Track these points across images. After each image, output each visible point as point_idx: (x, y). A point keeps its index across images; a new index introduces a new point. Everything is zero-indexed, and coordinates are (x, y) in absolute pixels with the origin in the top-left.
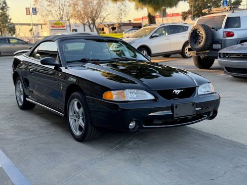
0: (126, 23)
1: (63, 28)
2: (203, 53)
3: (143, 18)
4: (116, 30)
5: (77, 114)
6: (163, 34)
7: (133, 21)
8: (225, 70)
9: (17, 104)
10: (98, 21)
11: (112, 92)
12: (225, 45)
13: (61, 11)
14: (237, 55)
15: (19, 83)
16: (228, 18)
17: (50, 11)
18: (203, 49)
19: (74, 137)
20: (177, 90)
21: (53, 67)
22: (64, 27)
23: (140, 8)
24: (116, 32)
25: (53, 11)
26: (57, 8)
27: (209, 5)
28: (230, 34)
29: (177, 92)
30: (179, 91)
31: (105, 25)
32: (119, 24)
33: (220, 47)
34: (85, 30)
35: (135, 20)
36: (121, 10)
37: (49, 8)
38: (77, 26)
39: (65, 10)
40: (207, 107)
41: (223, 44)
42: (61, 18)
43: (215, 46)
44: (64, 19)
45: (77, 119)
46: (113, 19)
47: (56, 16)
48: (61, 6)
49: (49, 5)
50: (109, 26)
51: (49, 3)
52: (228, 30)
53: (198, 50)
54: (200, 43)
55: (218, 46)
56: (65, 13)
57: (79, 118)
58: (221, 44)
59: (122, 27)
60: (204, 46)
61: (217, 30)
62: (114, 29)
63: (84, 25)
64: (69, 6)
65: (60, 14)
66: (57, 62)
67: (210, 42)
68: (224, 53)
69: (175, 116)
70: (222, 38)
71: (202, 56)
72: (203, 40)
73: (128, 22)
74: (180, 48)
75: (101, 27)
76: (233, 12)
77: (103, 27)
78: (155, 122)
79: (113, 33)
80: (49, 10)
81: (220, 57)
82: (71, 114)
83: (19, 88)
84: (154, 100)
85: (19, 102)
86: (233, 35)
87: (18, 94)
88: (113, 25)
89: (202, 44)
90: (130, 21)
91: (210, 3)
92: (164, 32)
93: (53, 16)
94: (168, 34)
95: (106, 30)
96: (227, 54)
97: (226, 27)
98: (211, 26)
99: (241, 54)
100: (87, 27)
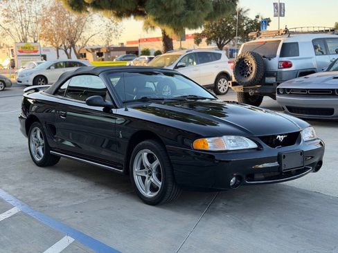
0: (117, 48)
1: (36, 54)
2: (253, 89)
3: (139, 41)
4: (103, 57)
5: (146, 170)
6: (190, 63)
7: (126, 45)
8: (286, 110)
9: (31, 158)
10: (78, 44)
11: (206, 139)
12: (281, 78)
13: (24, 29)
14: (302, 91)
15: (36, 131)
16: (284, 44)
17: (9, 30)
18: (252, 83)
19: (142, 199)
20: (281, 135)
21: (101, 109)
22: (36, 51)
23: (150, 29)
24: (103, 60)
25: (13, 30)
26: (18, 26)
27: (229, 25)
28: (287, 65)
29: (281, 138)
30: (282, 137)
31: (87, 50)
32: (109, 48)
33: (275, 81)
34: (58, 56)
35: (128, 43)
36: (111, 29)
37: (7, 26)
38: (48, 50)
39: (30, 28)
40: (312, 157)
41: (279, 78)
42: (25, 40)
43: (269, 80)
44: (29, 41)
45: (147, 176)
46: (99, 42)
47: (17, 37)
48: (23, 23)
49: (7, 22)
50: (93, 50)
51: (6, 19)
52: (285, 59)
53: (246, 85)
54: (249, 75)
55: (272, 80)
56: (30, 32)
57: (151, 175)
58: (276, 76)
59: (112, 53)
60: (254, 79)
61: (270, 59)
62: (100, 54)
63: (58, 49)
64: (37, 23)
65: (22, 33)
66: (109, 102)
67: (262, 74)
68: (284, 89)
69: (283, 168)
70: (277, 69)
71: (251, 93)
72: (254, 72)
73: (120, 46)
74: (211, 81)
75: (82, 52)
76: (289, 37)
77: (85, 51)
78: (257, 176)
79: (99, 60)
80: (7, 27)
81: (279, 93)
82: (136, 169)
83: (36, 137)
84: (257, 149)
85: (36, 157)
86: (290, 66)
87: (32, 146)
88: (99, 49)
89: (252, 76)
90: (122, 44)
91: (229, 23)
92: (190, 60)
93: (12, 36)
94: (197, 63)
95: (90, 56)
96: (288, 90)
97: (282, 55)
98: (262, 55)
99: (308, 90)
100: (62, 52)
